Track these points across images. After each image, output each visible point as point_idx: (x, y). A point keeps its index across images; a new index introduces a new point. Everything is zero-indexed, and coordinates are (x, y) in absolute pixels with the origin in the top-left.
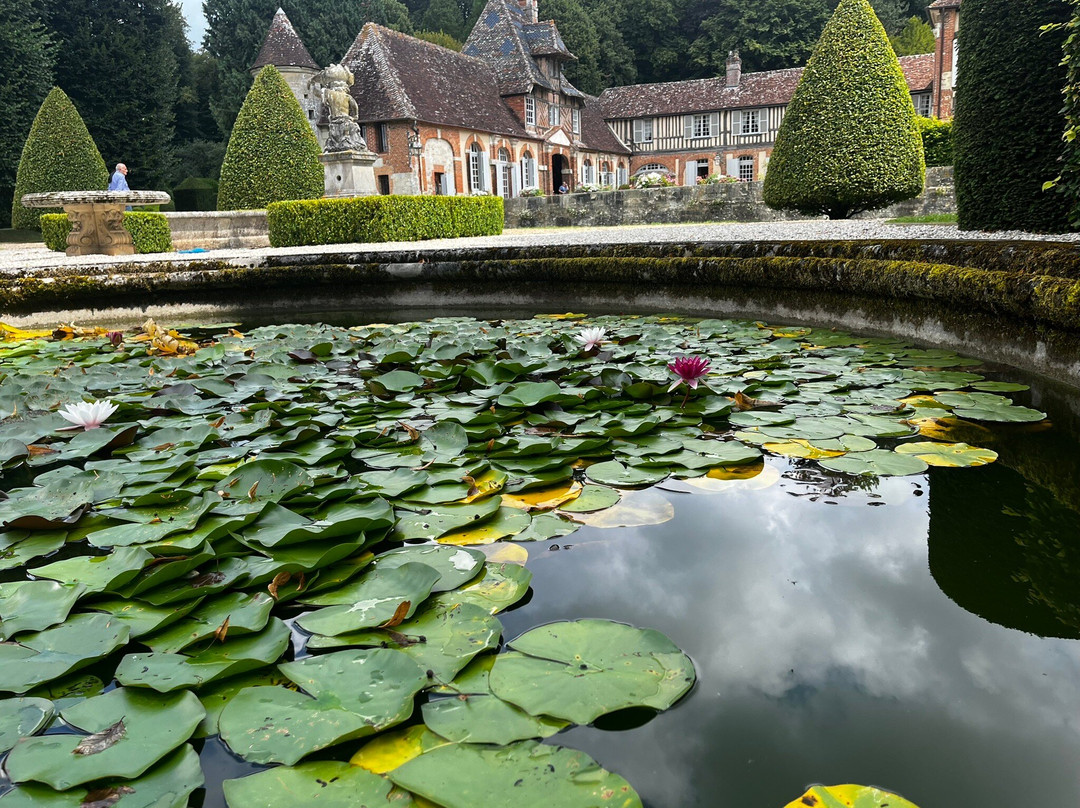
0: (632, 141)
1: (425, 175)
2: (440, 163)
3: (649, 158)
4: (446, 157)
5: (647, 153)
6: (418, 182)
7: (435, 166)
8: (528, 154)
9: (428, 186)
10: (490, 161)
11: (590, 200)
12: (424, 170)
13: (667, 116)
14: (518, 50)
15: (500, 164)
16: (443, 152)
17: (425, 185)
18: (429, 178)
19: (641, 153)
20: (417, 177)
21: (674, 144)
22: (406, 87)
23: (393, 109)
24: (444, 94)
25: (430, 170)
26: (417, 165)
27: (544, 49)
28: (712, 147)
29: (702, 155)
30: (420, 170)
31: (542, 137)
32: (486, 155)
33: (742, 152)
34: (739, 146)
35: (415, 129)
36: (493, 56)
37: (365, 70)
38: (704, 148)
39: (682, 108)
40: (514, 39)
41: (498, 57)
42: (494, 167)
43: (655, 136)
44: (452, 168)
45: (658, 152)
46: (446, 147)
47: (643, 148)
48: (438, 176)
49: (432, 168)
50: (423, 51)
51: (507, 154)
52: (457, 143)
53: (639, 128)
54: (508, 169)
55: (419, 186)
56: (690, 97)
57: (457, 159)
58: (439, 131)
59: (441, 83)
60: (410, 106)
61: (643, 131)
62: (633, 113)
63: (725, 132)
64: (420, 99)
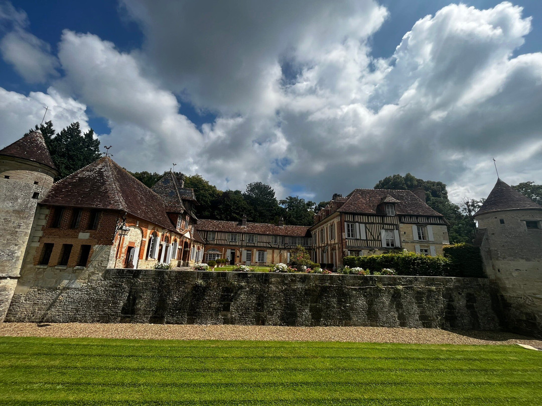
0: (206, 239)
1: (122, 248)
2: (134, 241)
3: (213, 246)
4: (138, 238)
5: (212, 244)
6: (115, 252)
7: (130, 242)
8: (175, 241)
9: (122, 255)
10: (160, 242)
11: (247, 277)
12: (122, 244)
13: (221, 232)
14: (177, 195)
15: (164, 244)
16: (137, 234)
17: (120, 254)
18: (124, 250)
19: (210, 244)
20: (116, 249)
21: (223, 242)
22: (123, 193)
23: (110, 203)
24: (142, 203)
25: (126, 244)
26: (118, 241)
27: (188, 198)
28: (237, 245)
29: (233, 248)
30: (119, 245)
31: (182, 233)
32: (159, 239)
33: (247, 248)
34: (247, 246)
35: (124, 218)
36: (164, 196)
37: (94, 178)
38: (234, 245)
39: (227, 230)
40: (176, 191)
41: (166, 196)
42: (161, 245)
43: (216, 238)
44: (139, 245)
45: (216, 244)
46: (139, 232)
47: (211, 242)
48: (130, 249)
49: (127, 243)
50: (134, 182)
51: (167, 240)
52: (146, 230)
53: (210, 235)
54: (167, 247)
55: (115, 255)
56: (229, 227)
57: (144, 239)
58: (138, 222)
59: (141, 198)
60: (124, 203)
61: (211, 236)
62: (208, 229)
63: (242, 240)
64: (130, 202)
